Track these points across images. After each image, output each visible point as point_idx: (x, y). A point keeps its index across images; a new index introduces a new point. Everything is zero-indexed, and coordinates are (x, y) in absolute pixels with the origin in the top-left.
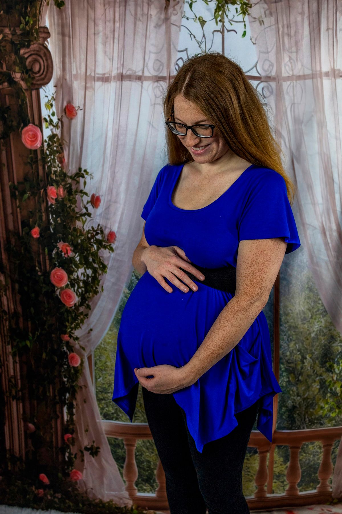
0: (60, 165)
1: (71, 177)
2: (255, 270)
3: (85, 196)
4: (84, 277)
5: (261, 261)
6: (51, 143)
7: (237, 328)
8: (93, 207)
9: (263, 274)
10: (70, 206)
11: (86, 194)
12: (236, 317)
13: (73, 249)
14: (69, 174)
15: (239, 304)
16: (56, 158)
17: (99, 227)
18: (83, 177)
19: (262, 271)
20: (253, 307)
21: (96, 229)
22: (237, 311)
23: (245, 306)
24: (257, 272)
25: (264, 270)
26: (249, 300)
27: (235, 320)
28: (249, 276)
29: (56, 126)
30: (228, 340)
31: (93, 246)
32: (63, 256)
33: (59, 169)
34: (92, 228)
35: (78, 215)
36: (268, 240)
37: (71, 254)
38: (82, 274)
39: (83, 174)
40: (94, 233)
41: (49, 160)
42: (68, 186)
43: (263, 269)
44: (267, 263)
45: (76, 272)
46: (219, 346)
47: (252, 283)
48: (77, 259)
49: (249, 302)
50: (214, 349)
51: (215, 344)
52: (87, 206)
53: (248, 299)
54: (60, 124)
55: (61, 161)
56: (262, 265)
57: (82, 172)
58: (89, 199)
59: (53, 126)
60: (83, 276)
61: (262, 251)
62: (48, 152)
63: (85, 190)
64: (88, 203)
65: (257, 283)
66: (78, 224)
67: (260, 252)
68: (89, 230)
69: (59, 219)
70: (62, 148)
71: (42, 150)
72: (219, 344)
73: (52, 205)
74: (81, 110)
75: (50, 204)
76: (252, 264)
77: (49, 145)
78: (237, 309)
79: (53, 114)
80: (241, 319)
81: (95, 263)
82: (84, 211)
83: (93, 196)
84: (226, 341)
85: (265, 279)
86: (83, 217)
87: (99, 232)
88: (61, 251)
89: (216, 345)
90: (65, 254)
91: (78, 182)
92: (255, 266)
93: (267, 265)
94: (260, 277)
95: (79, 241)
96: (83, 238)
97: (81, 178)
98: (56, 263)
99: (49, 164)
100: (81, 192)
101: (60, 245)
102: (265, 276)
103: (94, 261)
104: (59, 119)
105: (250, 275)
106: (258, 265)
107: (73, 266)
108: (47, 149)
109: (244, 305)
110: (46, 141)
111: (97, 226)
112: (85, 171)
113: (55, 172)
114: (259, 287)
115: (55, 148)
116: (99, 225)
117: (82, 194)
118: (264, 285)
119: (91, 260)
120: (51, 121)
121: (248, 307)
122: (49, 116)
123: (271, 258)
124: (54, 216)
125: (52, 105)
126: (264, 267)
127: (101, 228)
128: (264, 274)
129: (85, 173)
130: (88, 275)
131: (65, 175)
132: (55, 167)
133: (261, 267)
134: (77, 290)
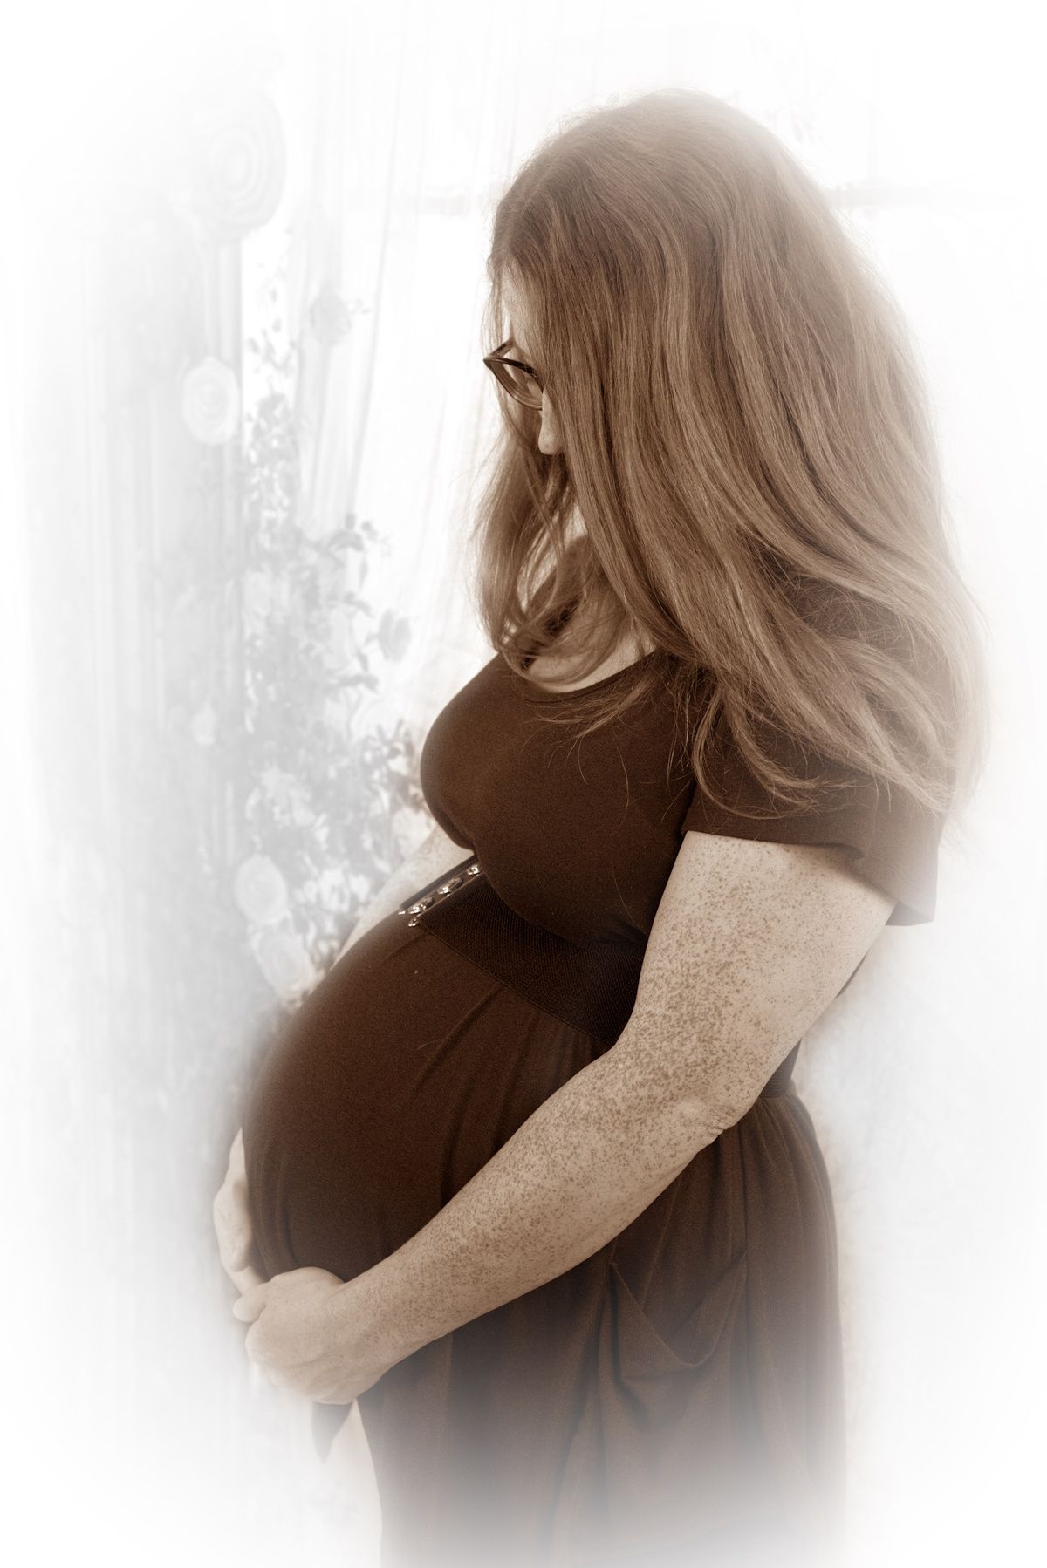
0: (286, 502)
1: (317, 546)
2: (697, 965)
3: (360, 614)
4: (341, 900)
5: (727, 930)
6: (264, 425)
7: (571, 1187)
8: (386, 656)
9: (727, 988)
10: (309, 648)
11: (364, 607)
12: (575, 1140)
13: (308, 797)
14: (313, 535)
15: (601, 1090)
16: (276, 476)
17: (402, 731)
18: (358, 546)
19: (723, 974)
20: (662, 1118)
21: (390, 735)
22: (586, 1118)
23: (623, 1107)
24: (703, 972)
25: (732, 969)
26: (642, 1085)
27: (566, 1153)
28: (668, 982)
29: (283, 368)
30: (527, 1222)
31: (376, 794)
32: (277, 816)
33: (281, 516)
34: (380, 730)
35: (333, 681)
36: (770, 847)
37: (302, 816)
38: (334, 889)
39: (358, 537)
40: (385, 750)
41: (254, 480)
42: (306, 574)
43: (729, 964)
44: (750, 942)
45: (316, 880)
46: (486, 1237)
47: (674, 1015)
48: (322, 834)
49: (643, 1092)
50: (464, 1242)
51: (474, 1224)
52: (365, 651)
53: (640, 1078)
54: (294, 362)
55: (291, 489)
56: (729, 947)
57: (358, 529)
58: (375, 626)
59: (275, 365)
60: (335, 897)
61: (735, 889)
62: (254, 457)
63: (364, 595)
64: (368, 640)
65: (692, 1020)
66: (333, 712)
67: (727, 892)
68: (368, 738)
69: (271, 689)
70: (295, 444)
71: (238, 449)
72: (489, 1230)
73: (254, 637)
74: (366, 311)
75: (248, 631)
76: (689, 933)
77: (258, 432)
78: (584, 1108)
79: (277, 327)
80: (593, 1153)
81: (381, 856)
82: (355, 668)
83: (387, 619)
84: (516, 1228)
85: (730, 1009)
86: (350, 690)
87: (401, 747)
88: (273, 803)
89: (475, 1229)
90: (283, 813)
91: (340, 565)
92: (700, 948)
93: (750, 952)
94: (712, 997)
95: (332, 773)
96: (345, 762)
97: (351, 552)
98: (257, 839)
99: (255, 495)
100: (349, 598)
101: (272, 777)
102: (733, 998)
103: (377, 847)
104: (292, 344)
105: (673, 981)
106: (709, 942)
107: (308, 860)
108: (252, 446)
109: (618, 1100)
110: (250, 419)
111: (393, 725)
112: (367, 526)
113: (272, 523)
114: (699, 1040)
115: (275, 443)
116: (400, 723)
117: (352, 608)
118: (724, 1036)
119: (368, 844)
120: (270, 349)
121: (635, 1115)
122: (265, 333)
123: (773, 924)
124: (260, 676)
125: (274, 295)
126: (734, 959)
127: (408, 734)
128: (732, 988)
129: (364, 535)
130: (354, 898)
131: (299, 537)
132: (271, 507)
133: (723, 958)
134: (316, 942)
